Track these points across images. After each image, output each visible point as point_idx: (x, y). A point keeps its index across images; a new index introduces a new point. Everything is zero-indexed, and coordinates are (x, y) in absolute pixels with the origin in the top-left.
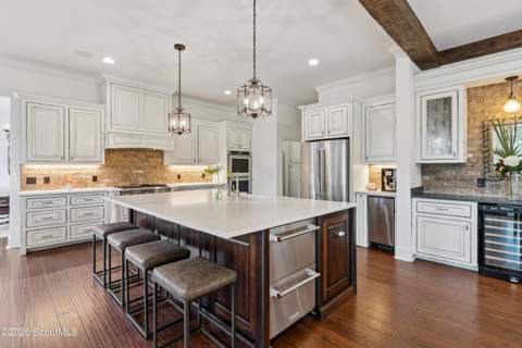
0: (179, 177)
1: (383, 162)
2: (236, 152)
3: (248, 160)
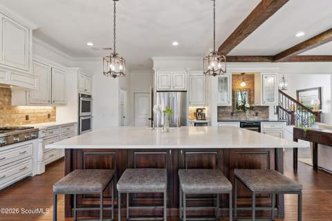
0: (27, 118)
1: (197, 105)
2: (83, 95)
3: (90, 102)
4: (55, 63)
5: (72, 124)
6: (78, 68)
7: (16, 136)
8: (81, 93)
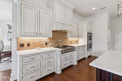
2: (89, 33)
3: (91, 36)
4: (79, 21)
5: (85, 46)
6: (87, 22)
7: (69, 49)
8: (89, 32)
